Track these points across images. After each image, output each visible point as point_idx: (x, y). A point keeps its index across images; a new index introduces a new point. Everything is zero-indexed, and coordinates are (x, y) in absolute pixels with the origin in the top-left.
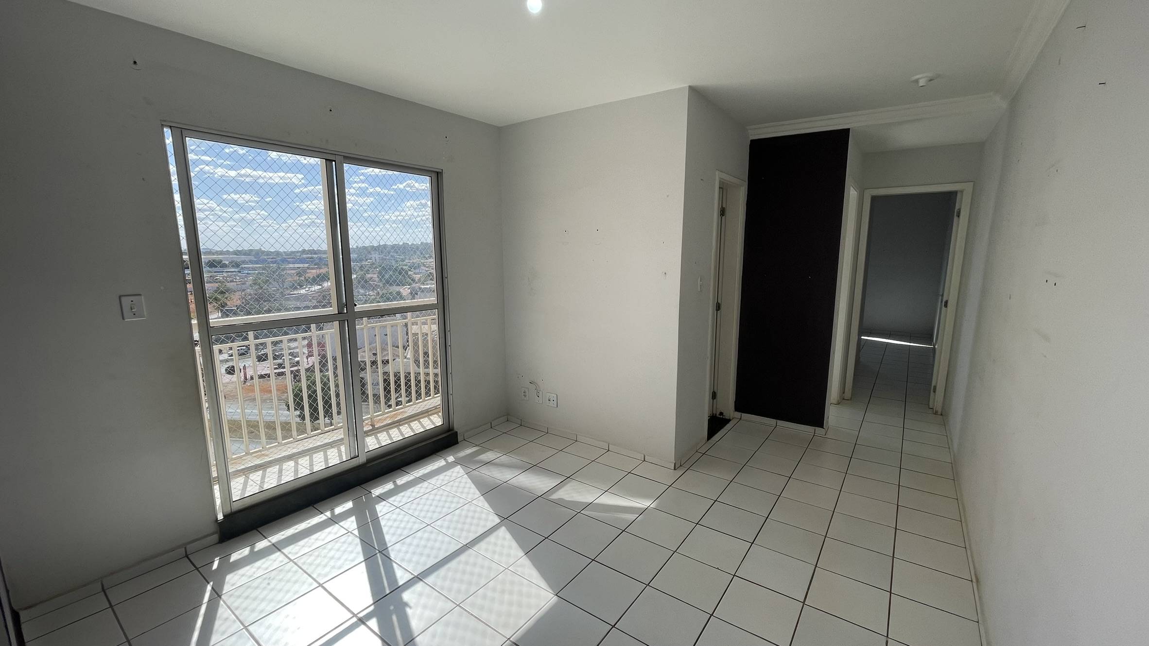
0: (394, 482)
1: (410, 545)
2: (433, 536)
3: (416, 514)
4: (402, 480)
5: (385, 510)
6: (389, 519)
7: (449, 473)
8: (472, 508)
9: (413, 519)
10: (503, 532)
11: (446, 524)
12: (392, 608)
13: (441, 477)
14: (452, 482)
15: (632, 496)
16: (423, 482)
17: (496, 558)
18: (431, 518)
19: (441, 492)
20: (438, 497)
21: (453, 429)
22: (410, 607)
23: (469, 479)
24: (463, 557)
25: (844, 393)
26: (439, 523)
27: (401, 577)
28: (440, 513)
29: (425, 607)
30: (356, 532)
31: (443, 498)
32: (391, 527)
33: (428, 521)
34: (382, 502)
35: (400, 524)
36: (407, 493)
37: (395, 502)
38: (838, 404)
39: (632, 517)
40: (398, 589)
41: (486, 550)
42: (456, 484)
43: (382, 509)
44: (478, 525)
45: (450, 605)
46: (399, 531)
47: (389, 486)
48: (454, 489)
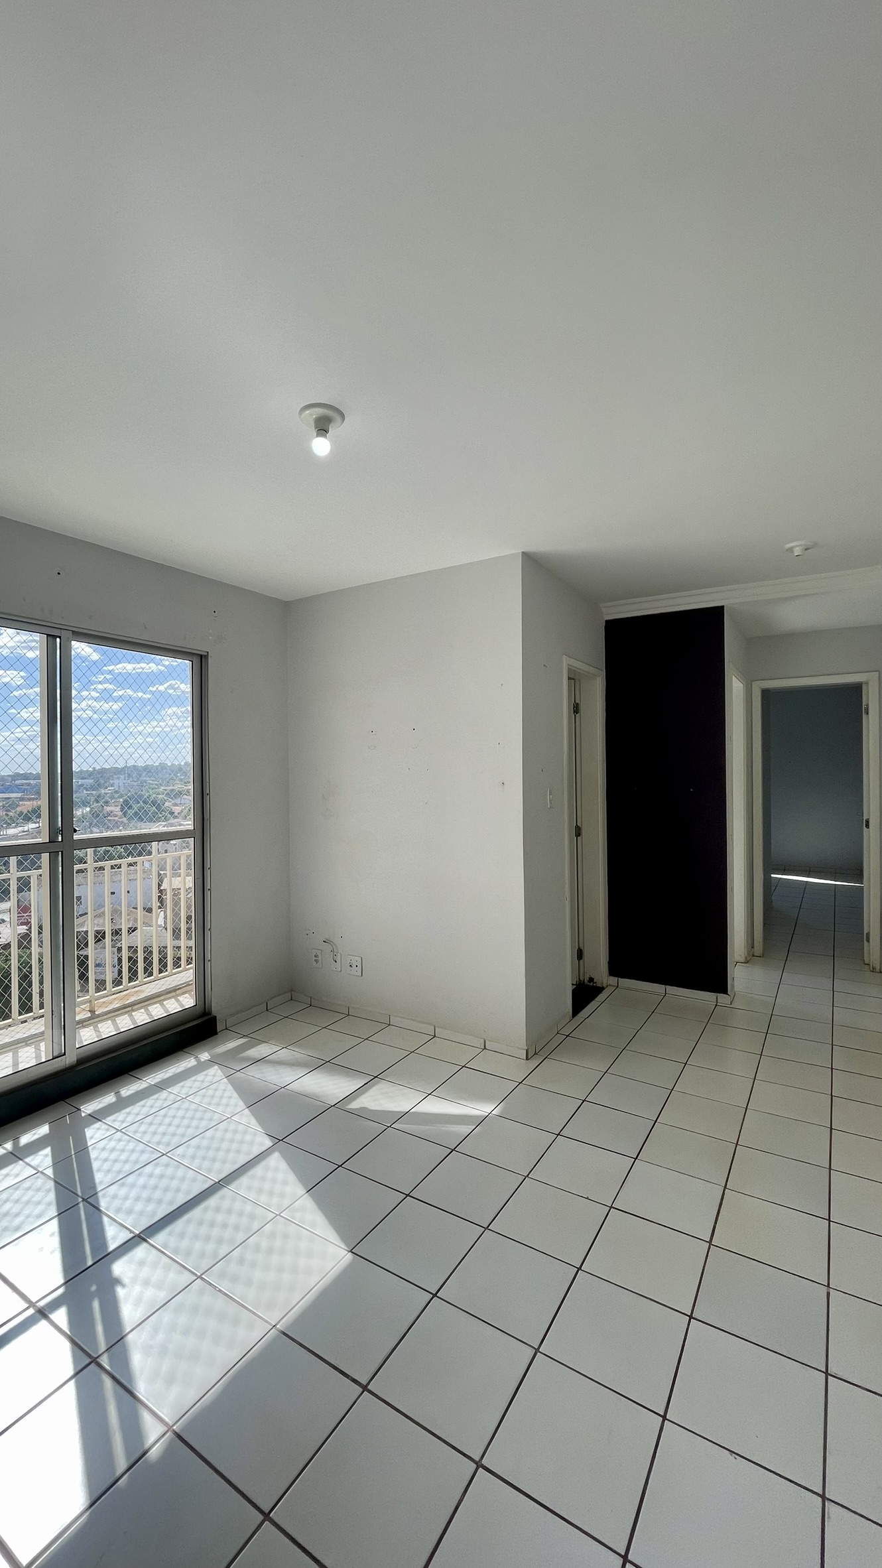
0: (117, 1093)
1: (133, 1186)
2: (170, 1171)
3: (146, 1139)
4: (128, 1090)
5: (99, 1135)
6: (103, 1149)
7: (200, 1077)
8: (232, 1127)
9: (141, 1146)
10: (276, 1161)
11: (191, 1151)
12: (94, 1288)
13: (188, 1083)
14: (204, 1090)
15: (465, 1099)
16: (161, 1091)
17: (263, 1199)
18: (168, 1144)
19: (186, 1105)
20: (181, 1113)
21: (210, 1013)
22: (123, 1286)
23: (230, 1085)
24: (212, 1202)
25: (753, 947)
26: (180, 1151)
27: (114, 1238)
28: (183, 1135)
29: (146, 1283)
30: (50, 1172)
31: (190, 1114)
32: (105, 1160)
33: (162, 1149)
34: (96, 1122)
35: (120, 1155)
36: (135, 1109)
37: (116, 1123)
38: (746, 962)
39: (465, 1129)
40: (105, 1258)
41: (249, 1188)
42: (210, 1092)
43: (94, 1134)
44: (238, 1152)
45: (186, 1278)
46: (117, 1167)
47: (109, 1099)
48: (206, 1100)
